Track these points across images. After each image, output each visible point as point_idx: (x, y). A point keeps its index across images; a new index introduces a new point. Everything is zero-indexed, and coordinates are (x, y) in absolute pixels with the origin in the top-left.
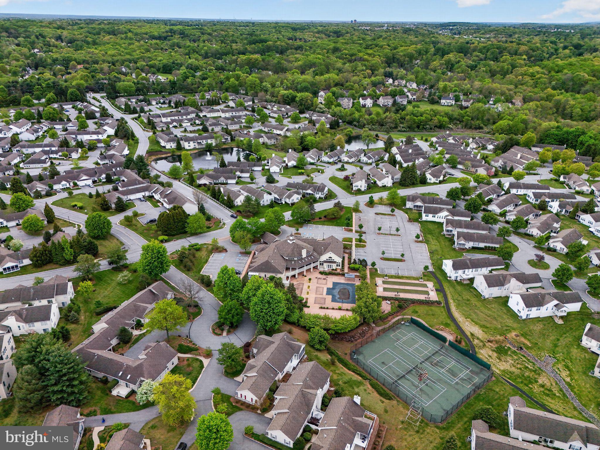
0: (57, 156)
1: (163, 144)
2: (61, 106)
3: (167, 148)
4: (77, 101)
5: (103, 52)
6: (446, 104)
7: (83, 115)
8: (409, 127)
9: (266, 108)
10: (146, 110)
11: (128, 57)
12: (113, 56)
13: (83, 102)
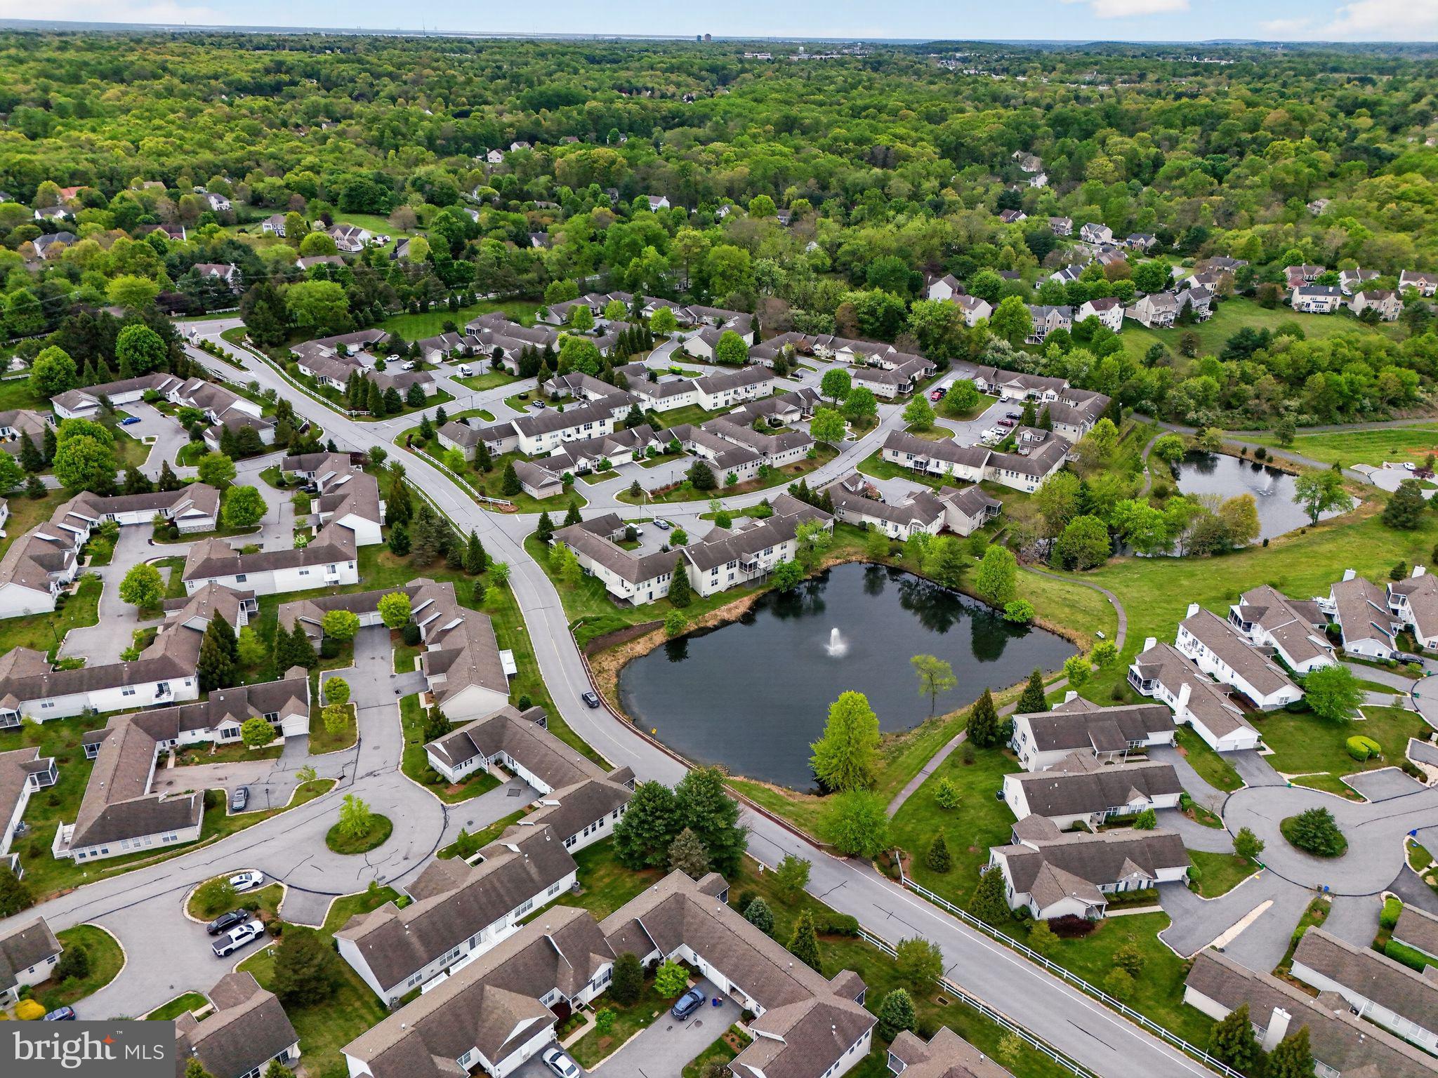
0: (215, 737)
1: (615, 585)
2: (104, 401)
3: (636, 603)
4: (156, 369)
5: (124, 143)
6: (1313, 308)
7: (213, 444)
8: (1316, 410)
9: (810, 354)
10: (427, 394)
11: (207, 156)
12: (160, 154)
13: (185, 378)
